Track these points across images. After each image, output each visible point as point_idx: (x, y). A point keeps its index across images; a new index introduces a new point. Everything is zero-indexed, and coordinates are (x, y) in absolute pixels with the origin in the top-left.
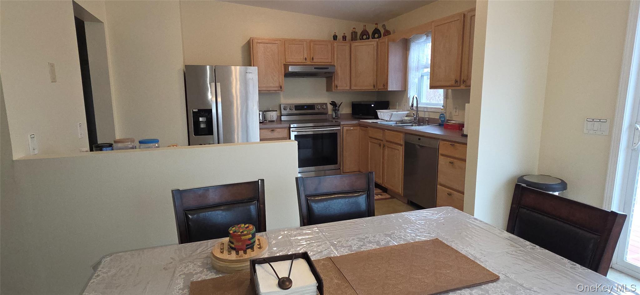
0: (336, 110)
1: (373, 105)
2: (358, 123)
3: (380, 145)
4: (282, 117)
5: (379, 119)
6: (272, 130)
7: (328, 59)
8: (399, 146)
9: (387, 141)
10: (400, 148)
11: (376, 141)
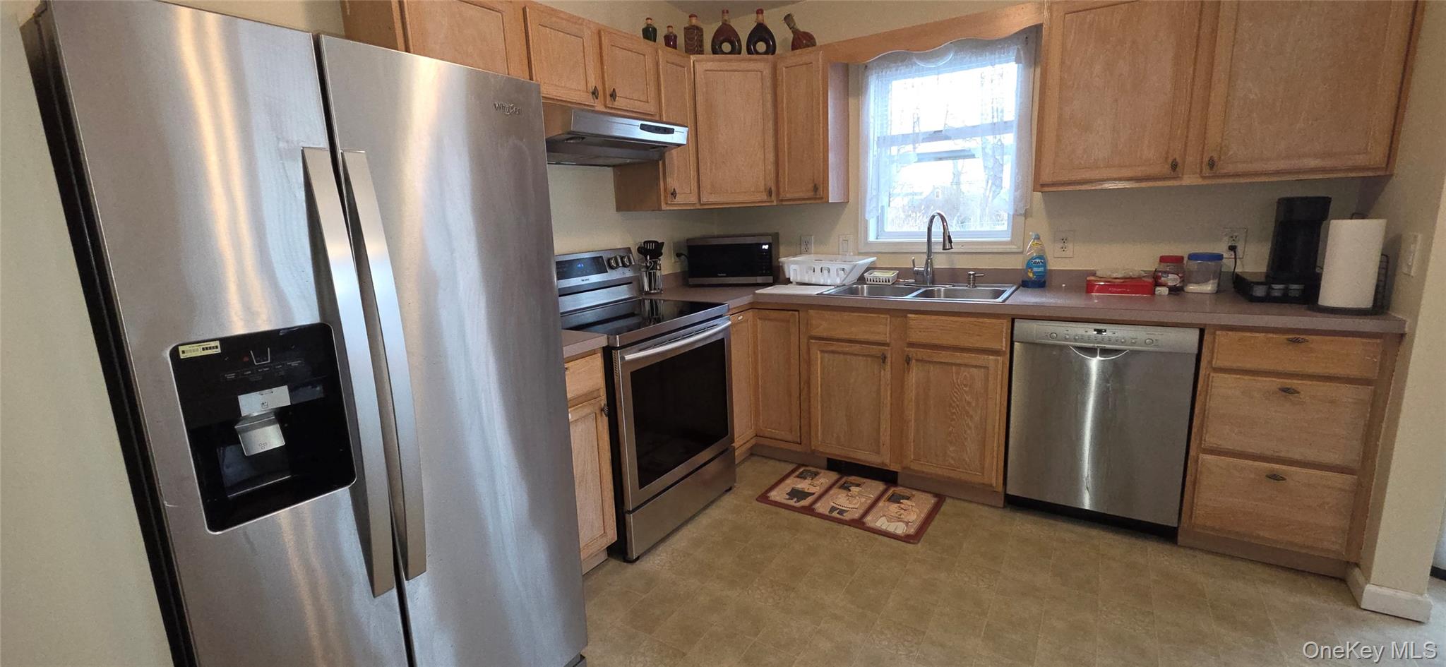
1: (766, 247)
2: (752, 301)
3: (883, 359)
5: (791, 283)
7: (648, 102)
8: (991, 357)
9: (911, 345)
10: (995, 360)
11: (856, 348)
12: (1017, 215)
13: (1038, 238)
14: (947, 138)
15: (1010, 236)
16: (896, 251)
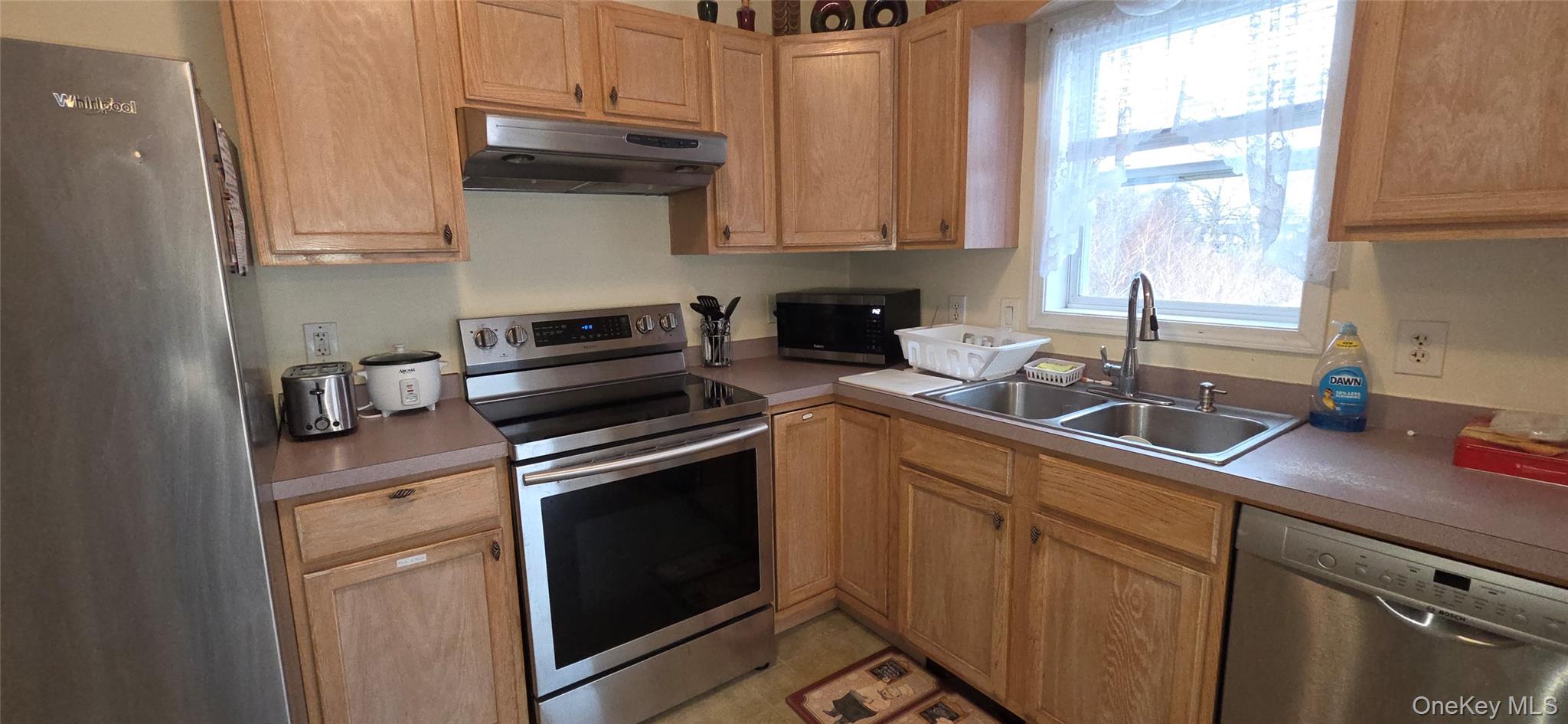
0: (716, 331)
1: (877, 311)
2: (831, 392)
3: (999, 522)
4: (469, 381)
5: (911, 367)
6: (400, 495)
7: (684, 105)
8: (1185, 569)
9: (1045, 509)
10: (1195, 576)
11: (960, 492)
12: (1315, 283)
13: (1351, 331)
14: (1183, 141)
15: (1297, 319)
16: (1084, 329)
